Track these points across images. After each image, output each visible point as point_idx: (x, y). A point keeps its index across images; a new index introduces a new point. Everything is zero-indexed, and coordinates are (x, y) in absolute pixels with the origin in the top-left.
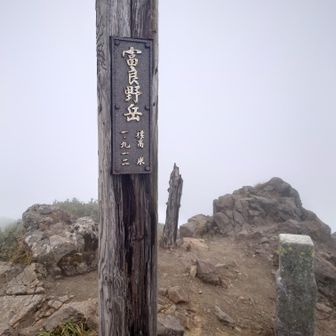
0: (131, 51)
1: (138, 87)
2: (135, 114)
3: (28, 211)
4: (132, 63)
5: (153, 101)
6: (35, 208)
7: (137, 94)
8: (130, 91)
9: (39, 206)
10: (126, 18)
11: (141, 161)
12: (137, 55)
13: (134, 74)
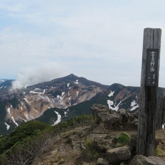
0: (153, 53)
1: (154, 62)
2: (152, 70)
4: (153, 55)
7: (154, 64)
8: (152, 63)
10: (152, 44)
11: (154, 83)
12: (155, 54)
13: (153, 59)
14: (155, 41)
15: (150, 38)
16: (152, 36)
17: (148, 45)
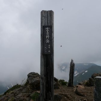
0: (47, 28)
1: (49, 36)
2: (48, 41)
3: (29, 74)
4: (47, 31)
5: (52, 38)
6: (31, 73)
7: (48, 37)
8: (47, 37)
9: (32, 73)
11: (49, 51)
12: (48, 29)
13: (48, 33)
14: (49, 19)
15: (45, 18)
16: (46, 16)
17: (44, 23)
